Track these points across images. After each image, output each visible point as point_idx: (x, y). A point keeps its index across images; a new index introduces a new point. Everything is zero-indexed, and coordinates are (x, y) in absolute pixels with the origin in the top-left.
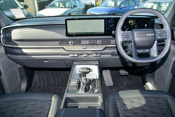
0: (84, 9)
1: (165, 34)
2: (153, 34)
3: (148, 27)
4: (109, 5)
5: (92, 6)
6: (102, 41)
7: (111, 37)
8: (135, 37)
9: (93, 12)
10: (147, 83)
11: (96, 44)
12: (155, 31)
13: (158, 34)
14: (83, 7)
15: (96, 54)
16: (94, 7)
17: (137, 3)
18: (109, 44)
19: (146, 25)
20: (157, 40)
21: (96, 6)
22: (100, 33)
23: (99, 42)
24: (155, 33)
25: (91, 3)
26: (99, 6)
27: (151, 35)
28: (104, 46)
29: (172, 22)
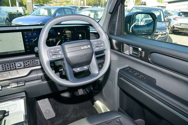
0: (7, 19)
1: (102, 45)
2: (89, 46)
3: (83, 38)
4: (41, 14)
5: (20, 15)
6: (24, 62)
7: (34, 56)
8: (66, 53)
9: (21, 23)
10: (95, 102)
11: (16, 69)
12: (90, 42)
13: (94, 45)
14: (6, 16)
15: (17, 83)
16: (22, 16)
17: (73, 12)
18: (36, 66)
19: (80, 35)
20: (95, 52)
21: (25, 15)
22: (18, 52)
23: (19, 65)
24: (91, 44)
25: (17, 11)
26: (28, 15)
27: (86, 48)
28: (28, 70)
29: (108, 30)
